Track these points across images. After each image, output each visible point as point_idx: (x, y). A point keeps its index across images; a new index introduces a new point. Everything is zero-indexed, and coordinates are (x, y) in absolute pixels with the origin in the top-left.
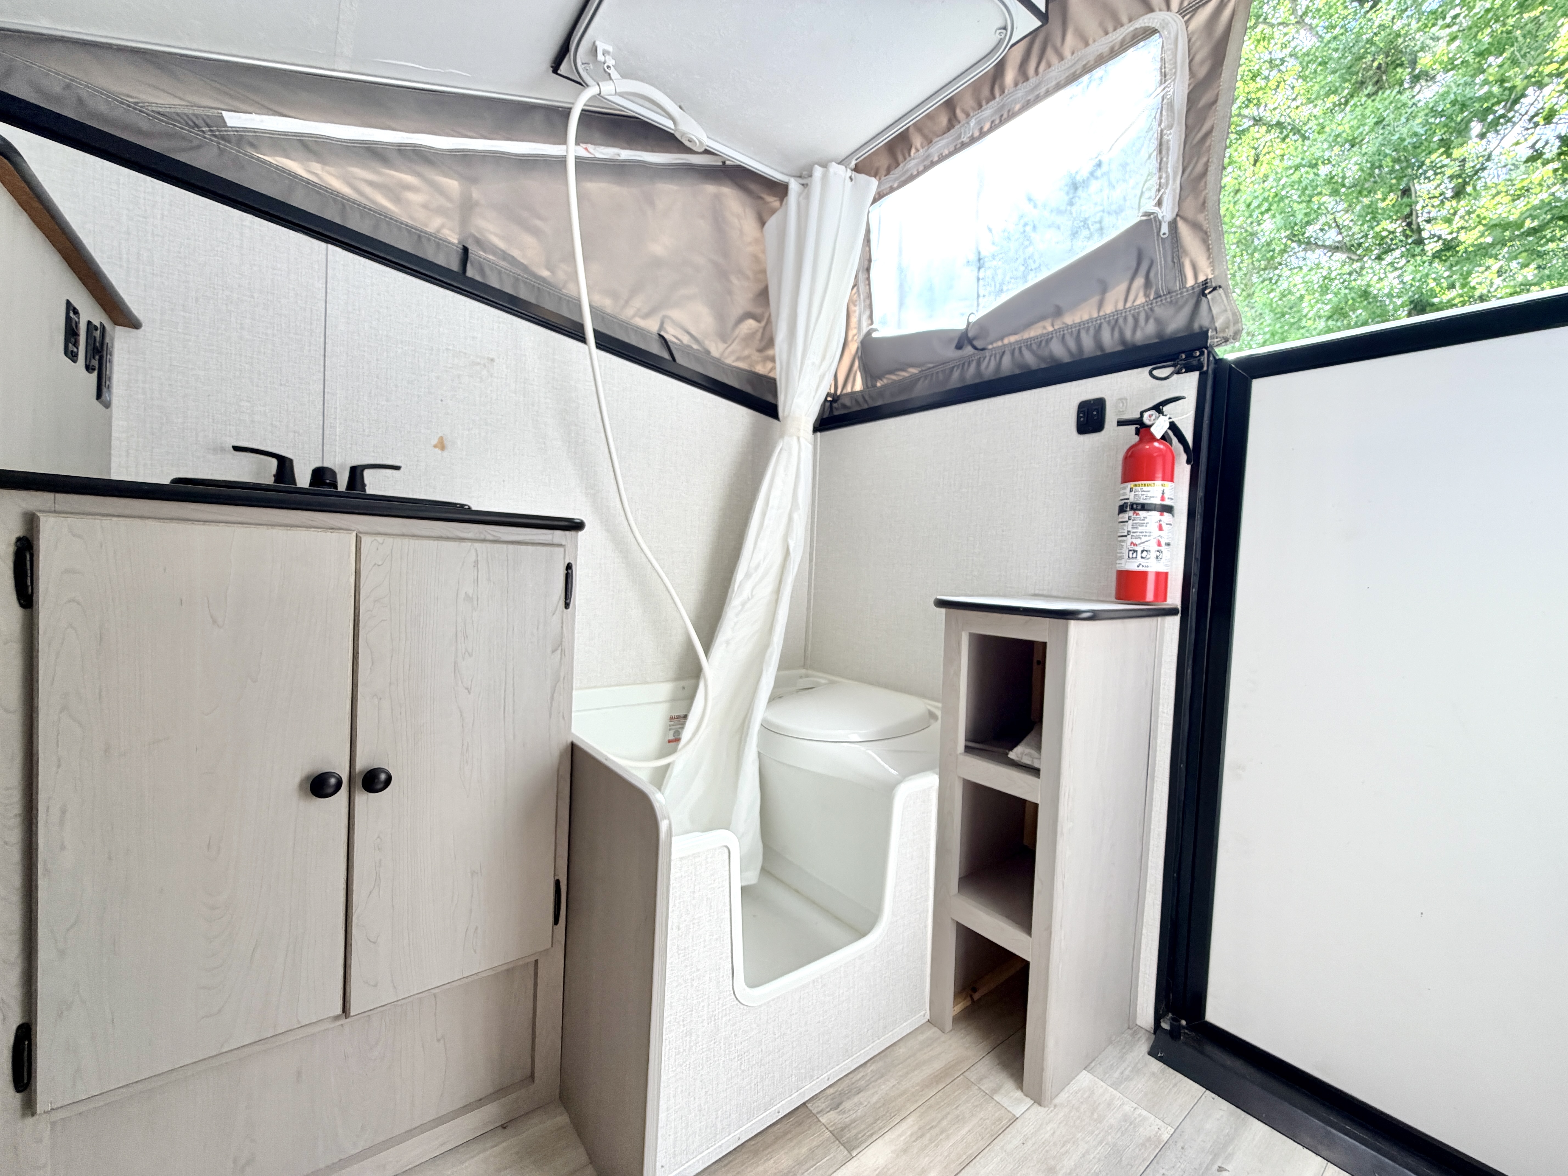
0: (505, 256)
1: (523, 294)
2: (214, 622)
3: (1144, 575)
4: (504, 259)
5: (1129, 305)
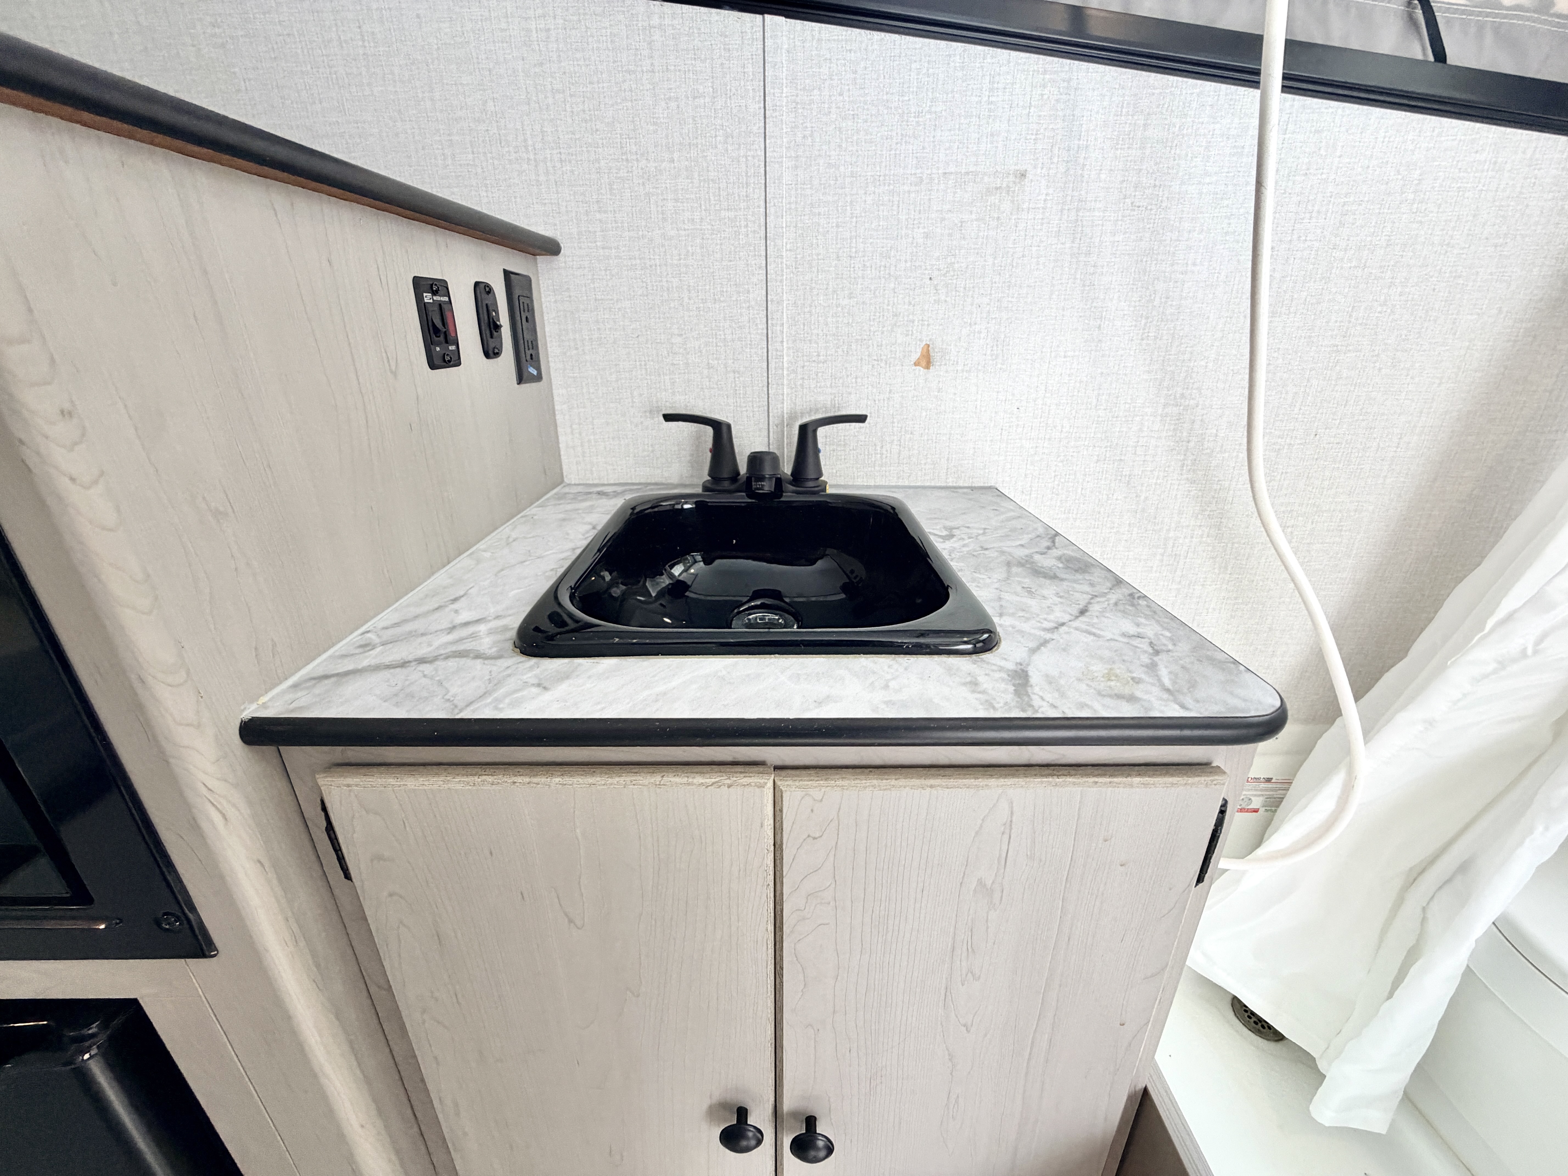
2: (571, 921)
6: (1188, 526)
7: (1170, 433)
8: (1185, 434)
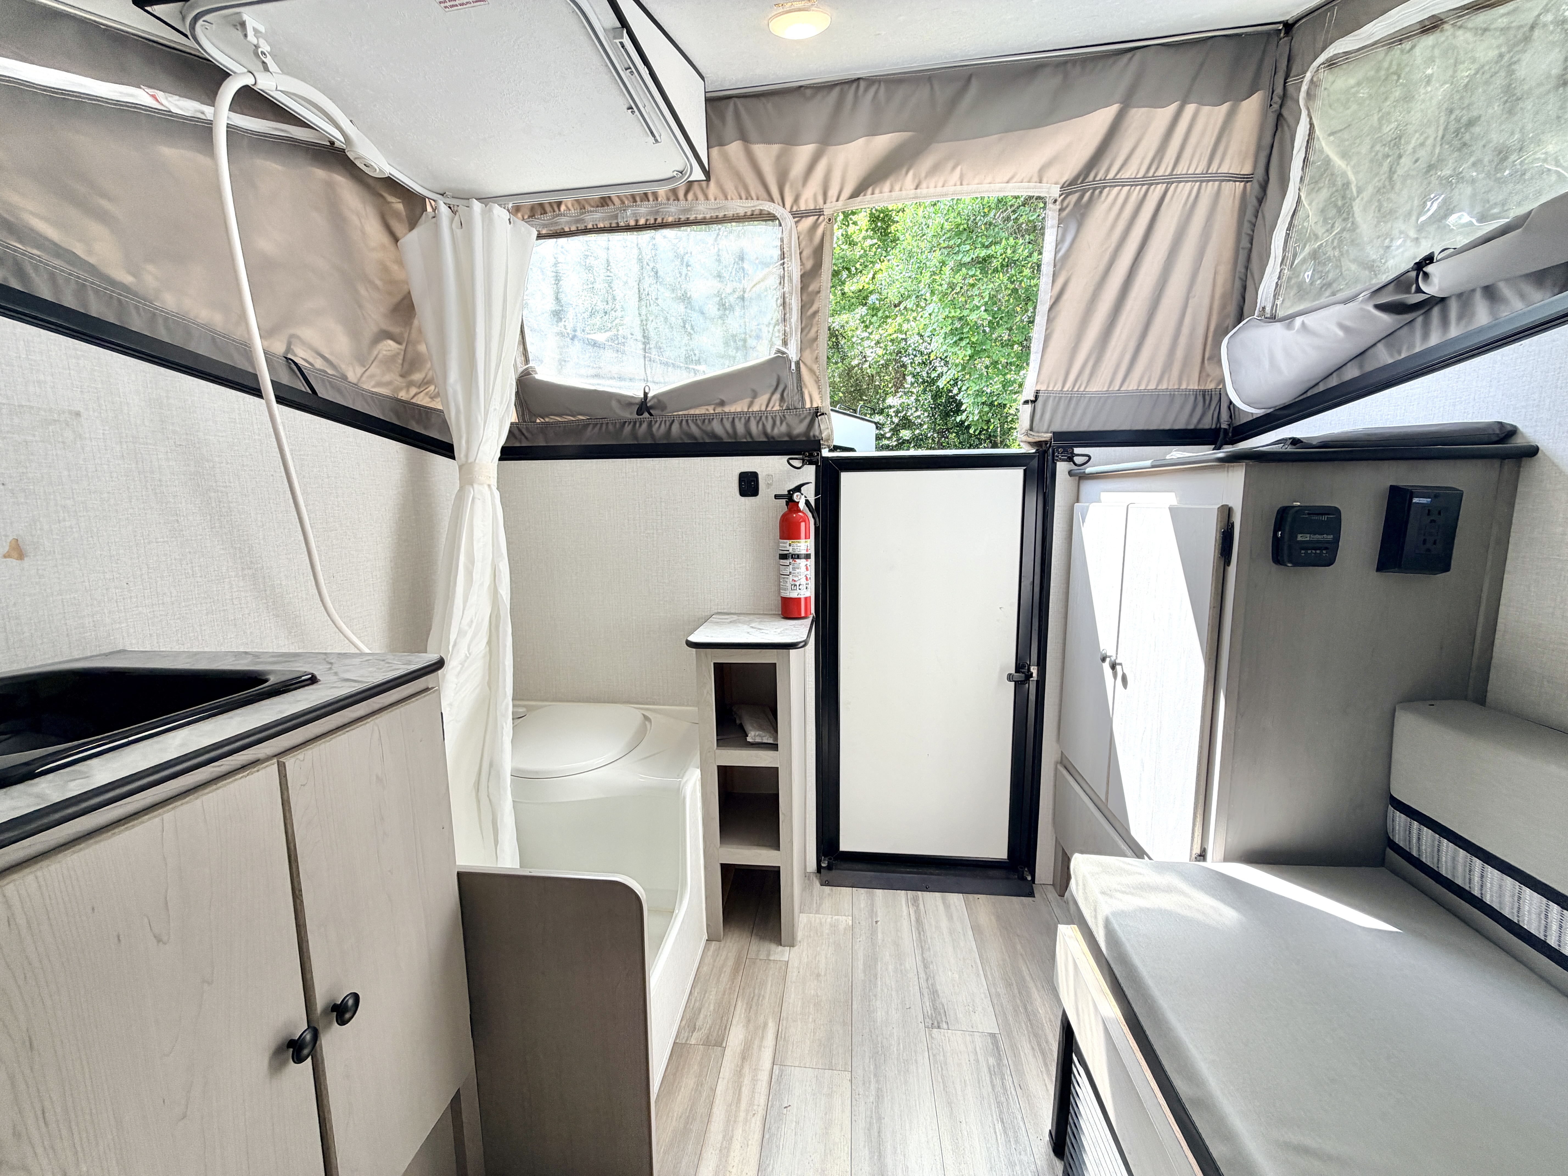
0: (59, 251)
1: (96, 309)
3: (800, 599)
4: (58, 256)
5: (769, 409)
6: (285, 645)
7: (252, 587)
8: (262, 586)
